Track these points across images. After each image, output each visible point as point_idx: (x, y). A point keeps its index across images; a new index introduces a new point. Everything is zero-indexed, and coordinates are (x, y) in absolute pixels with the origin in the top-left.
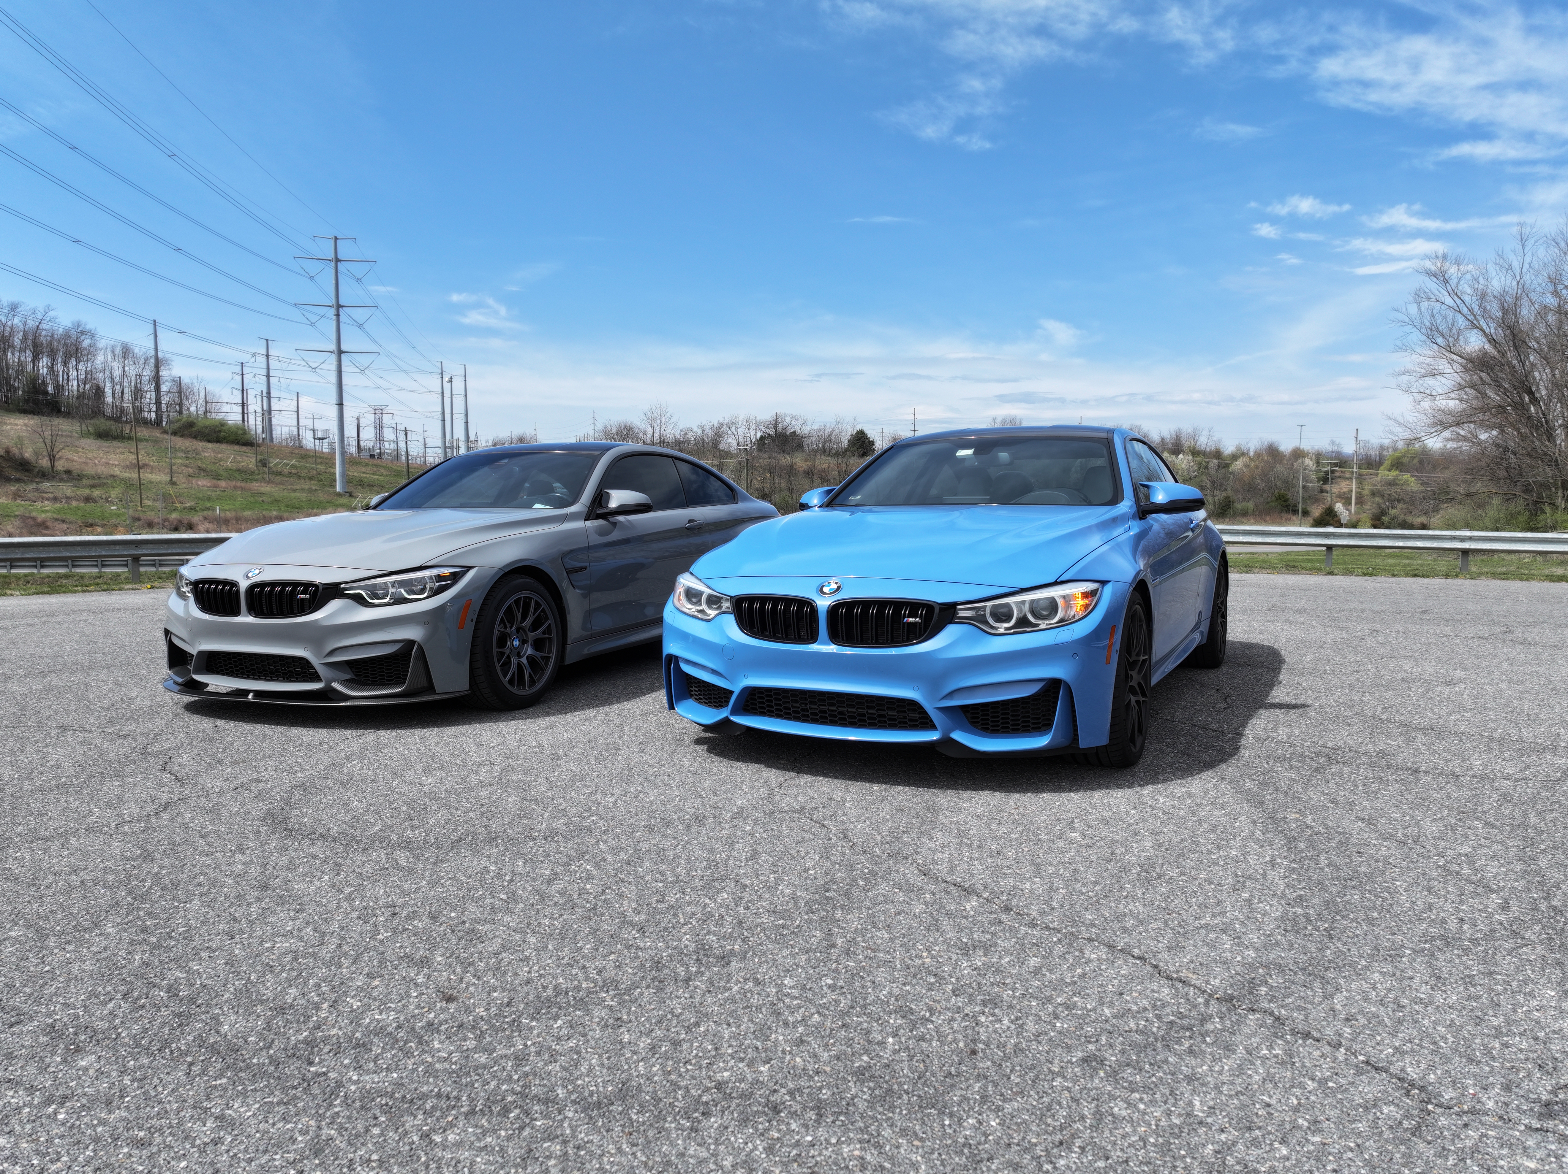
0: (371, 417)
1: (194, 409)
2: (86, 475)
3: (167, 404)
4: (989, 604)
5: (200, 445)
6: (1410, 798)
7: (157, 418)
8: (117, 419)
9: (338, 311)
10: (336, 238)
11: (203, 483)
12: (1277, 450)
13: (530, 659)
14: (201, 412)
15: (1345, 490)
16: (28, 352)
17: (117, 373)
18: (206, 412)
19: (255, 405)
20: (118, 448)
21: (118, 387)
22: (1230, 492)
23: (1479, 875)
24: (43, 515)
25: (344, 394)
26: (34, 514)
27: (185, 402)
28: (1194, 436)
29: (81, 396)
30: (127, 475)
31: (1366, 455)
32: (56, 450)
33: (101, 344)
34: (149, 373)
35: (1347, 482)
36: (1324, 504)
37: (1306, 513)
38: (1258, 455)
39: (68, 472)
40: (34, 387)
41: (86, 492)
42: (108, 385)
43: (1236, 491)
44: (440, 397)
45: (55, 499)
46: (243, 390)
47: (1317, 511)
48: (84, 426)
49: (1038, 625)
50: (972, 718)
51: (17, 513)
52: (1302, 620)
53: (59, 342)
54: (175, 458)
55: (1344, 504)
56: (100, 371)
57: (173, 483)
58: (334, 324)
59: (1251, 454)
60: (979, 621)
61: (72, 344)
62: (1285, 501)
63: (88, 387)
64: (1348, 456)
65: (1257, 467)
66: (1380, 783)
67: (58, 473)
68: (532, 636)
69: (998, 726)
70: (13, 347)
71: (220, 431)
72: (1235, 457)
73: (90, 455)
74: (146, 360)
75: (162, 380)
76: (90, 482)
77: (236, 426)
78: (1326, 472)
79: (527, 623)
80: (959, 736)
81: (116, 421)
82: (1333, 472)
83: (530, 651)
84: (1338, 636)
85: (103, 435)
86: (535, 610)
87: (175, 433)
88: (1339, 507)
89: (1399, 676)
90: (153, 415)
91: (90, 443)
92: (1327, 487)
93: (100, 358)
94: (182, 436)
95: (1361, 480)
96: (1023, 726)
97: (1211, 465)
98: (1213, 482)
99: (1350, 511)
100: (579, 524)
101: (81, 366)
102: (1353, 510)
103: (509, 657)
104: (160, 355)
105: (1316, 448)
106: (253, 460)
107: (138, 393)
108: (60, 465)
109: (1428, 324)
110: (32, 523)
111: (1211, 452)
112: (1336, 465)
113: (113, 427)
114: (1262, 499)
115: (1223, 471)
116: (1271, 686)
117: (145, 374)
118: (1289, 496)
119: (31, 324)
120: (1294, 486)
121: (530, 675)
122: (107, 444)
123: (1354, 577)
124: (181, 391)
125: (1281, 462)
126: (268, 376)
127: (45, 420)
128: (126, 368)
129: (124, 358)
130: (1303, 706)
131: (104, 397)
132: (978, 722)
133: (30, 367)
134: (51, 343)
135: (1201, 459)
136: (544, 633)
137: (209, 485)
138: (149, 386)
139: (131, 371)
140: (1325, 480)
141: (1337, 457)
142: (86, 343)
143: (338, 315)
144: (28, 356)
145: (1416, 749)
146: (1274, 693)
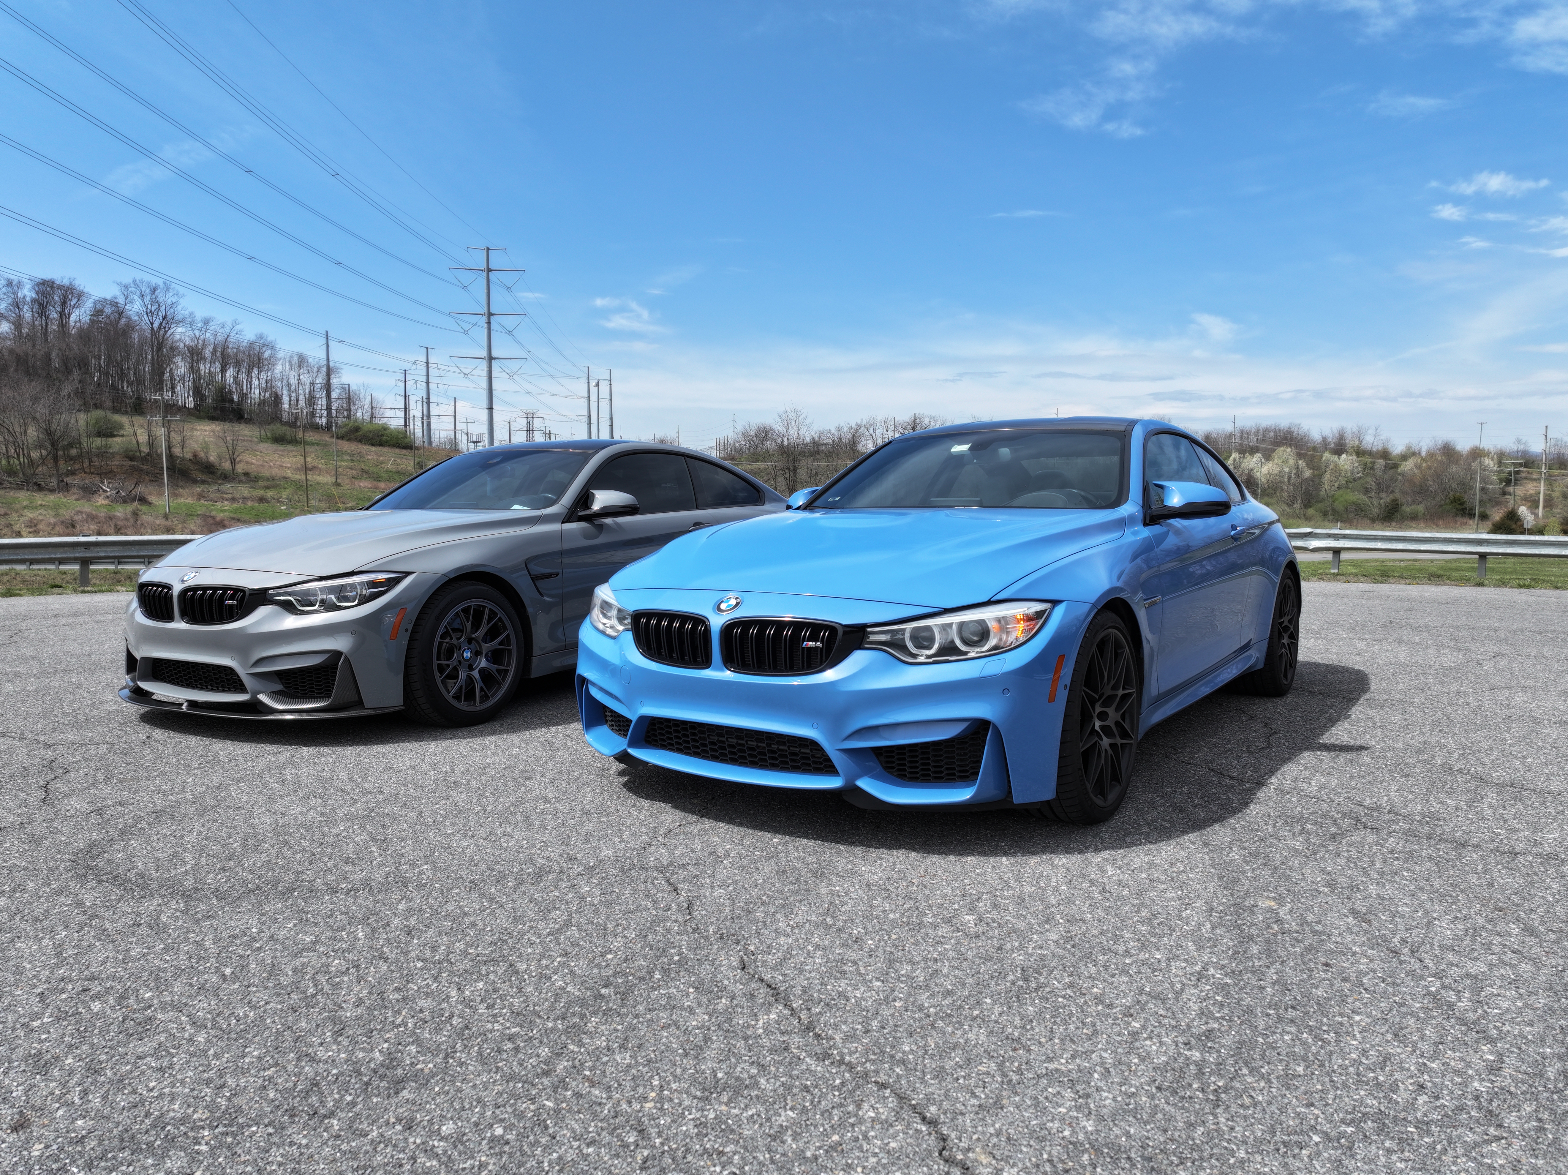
0: (523, 422)
1: (361, 414)
2: (261, 477)
3: (336, 410)
4: (909, 626)
5: (365, 448)
6: (1437, 883)
7: (327, 423)
8: (292, 425)
9: (489, 318)
10: (488, 249)
11: (365, 484)
12: (1454, 450)
13: (482, 671)
14: (367, 417)
15: (1532, 492)
16: (217, 363)
17: (293, 381)
18: (372, 417)
19: (416, 411)
20: (292, 451)
21: (293, 395)
22: (1397, 495)
23: (1480, 1011)
24: (222, 515)
25: (494, 399)
26: (214, 513)
27: (353, 408)
28: (1359, 436)
29: (262, 402)
30: (298, 477)
31: (1559, 454)
32: (236, 453)
33: (280, 355)
34: (321, 381)
35: (1535, 484)
36: (1506, 507)
37: (1484, 517)
38: (1431, 455)
39: (246, 474)
40: (222, 396)
41: (261, 493)
42: (285, 392)
43: (1404, 493)
44: (586, 401)
45: (233, 500)
46: (405, 396)
47: (1497, 515)
48: (263, 431)
49: (966, 653)
50: (887, 762)
51: (199, 513)
52: (1417, 640)
53: (244, 353)
54: (341, 461)
55: (1528, 508)
56: (279, 380)
57: (337, 484)
58: (485, 331)
59: (1424, 454)
60: (896, 645)
61: (255, 354)
62: (1460, 504)
63: (267, 394)
64: (1537, 455)
65: (1429, 468)
66: (1406, 861)
67: (238, 475)
68: (486, 647)
69: (917, 773)
70: (205, 359)
71: (382, 435)
72: (1404, 457)
73: (267, 459)
74: (319, 368)
75: (333, 387)
76: (266, 483)
77: (398, 431)
78: (1510, 473)
79: (480, 633)
80: (865, 784)
81: (291, 426)
82: (1517, 472)
83: (483, 663)
84: (1449, 659)
85: (279, 440)
86: (490, 620)
87: (341, 437)
88: (1523, 510)
89: (1502, 713)
90: (324, 421)
91: (267, 447)
92: (1511, 489)
93: (279, 368)
94: (348, 440)
95: (1550, 481)
96: (948, 774)
97: (1377, 466)
98: (1379, 484)
99: (1536, 515)
100: (555, 527)
101: (263, 376)
102: (1540, 514)
103: (455, 669)
104: (331, 364)
105: (1499, 447)
106: (412, 463)
107: (311, 400)
108: (240, 468)
110: (212, 521)
111: (1378, 452)
112: (1521, 465)
113: (287, 431)
114: (1434, 503)
115: (1391, 472)
116: (1333, 721)
117: (317, 382)
118: (1466, 498)
119: (220, 338)
120: (1471, 488)
121: (482, 690)
122: (282, 448)
123: (1507, 589)
124: (350, 398)
125: (1457, 462)
126: (428, 383)
127: (227, 425)
128: (301, 377)
129: (300, 366)
130: (1362, 748)
131: (282, 404)
132: (893, 768)
133: (219, 377)
134: (236, 354)
135: (1367, 459)
136: (501, 643)
137: (369, 486)
138: (321, 394)
139: (306, 379)
140: (1508, 482)
141: (1522, 457)
142: (267, 354)
143: (489, 323)
144: (217, 367)
145: (1477, 813)
146: (1333, 731)
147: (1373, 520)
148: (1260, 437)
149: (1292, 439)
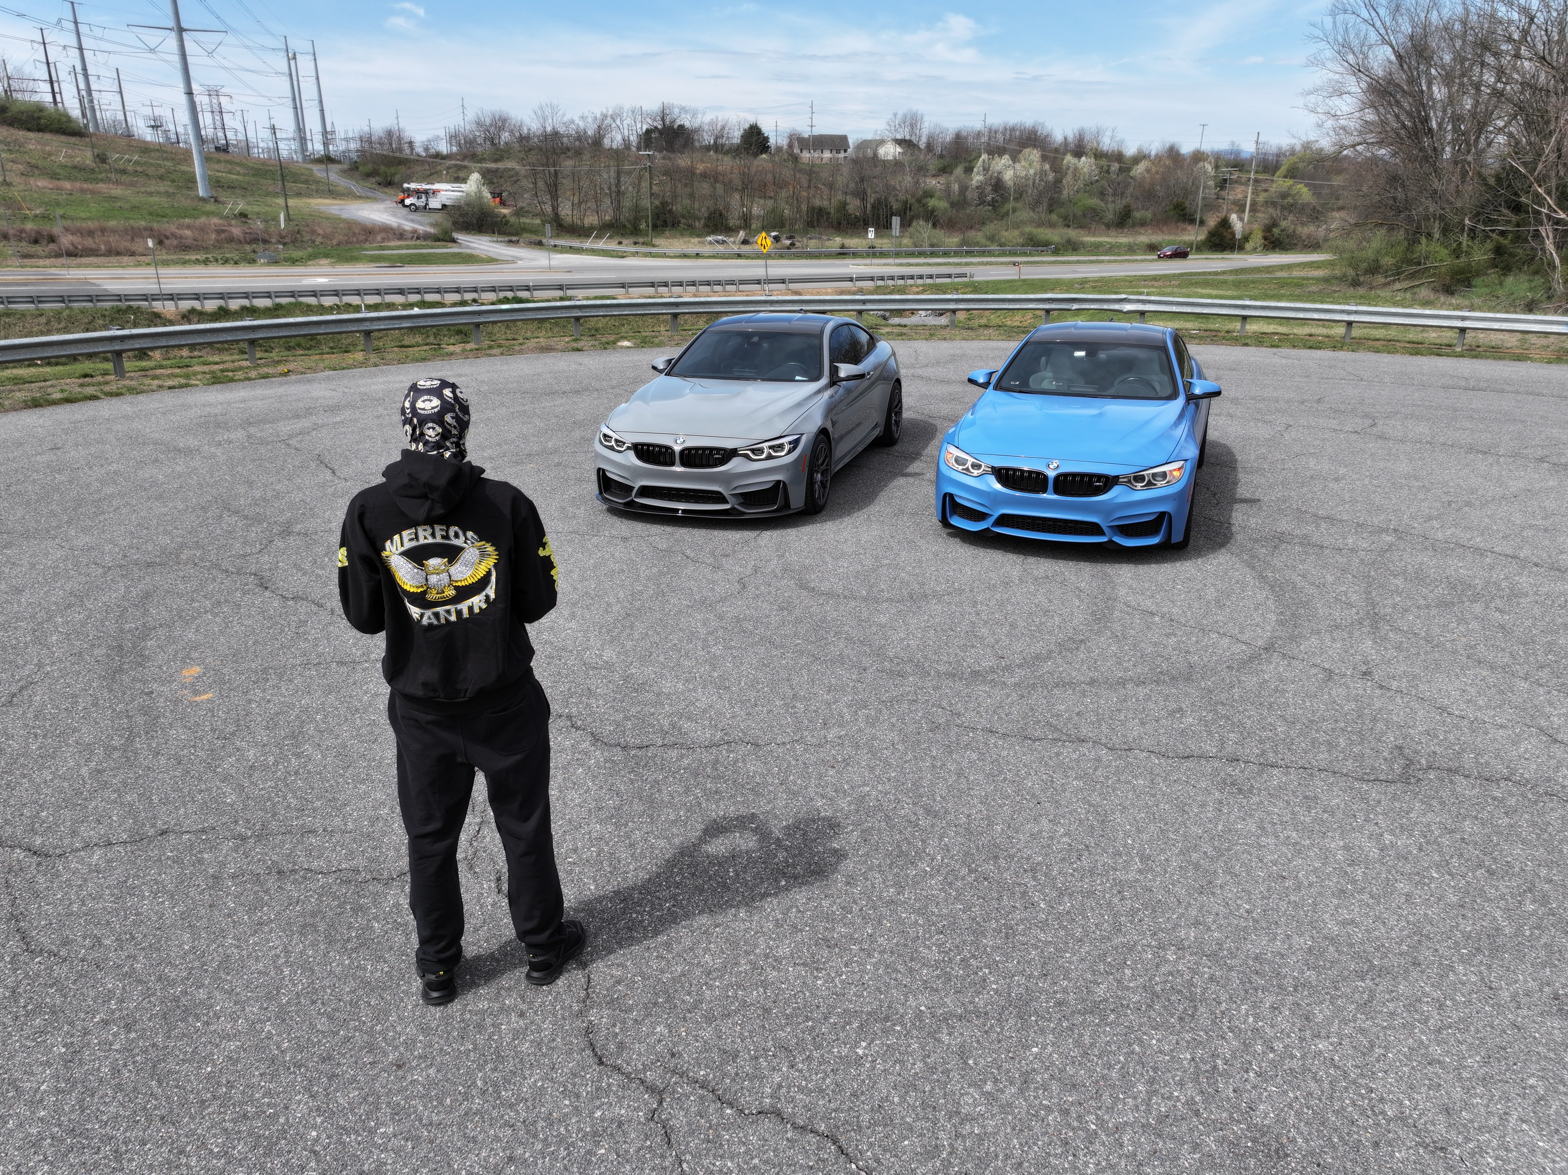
11: (42, 183)
12: (1178, 152)
14: (2, 90)
15: (1240, 197)
18: (11, 93)
22: (1130, 200)
28: (1097, 136)
31: (1265, 157)
35: (1244, 188)
36: (1219, 212)
37: (1201, 222)
38: (1158, 157)
43: (1135, 198)
47: (1211, 220)
49: (1156, 485)
50: (1121, 530)
59: (1153, 157)
60: (1128, 483)
62: (1183, 210)
64: (1247, 157)
65: (1157, 173)
66: (1306, 554)
69: (1136, 534)
72: (1137, 159)
77: (52, 110)
78: (1224, 177)
80: (1117, 539)
82: (1231, 176)
88: (1233, 217)
92: (1223, 193)
95: (1257, 186)
96: (1149, 533)
97: (1113, 169)
98: (1113, 188)
99: (1243, 219)
102: (1246, 222)
105: (1216, 148)
106: (89, 155)
109: (1340, 40)
111: (1113, 154)
112: (1234, 168)
114: (1160, 208)
115: (1124, 176)
118: (1189, 204)
120: (1192, 193)
125: (1181, 166)
126: (81, 49)
130: (1258, 501)
132: (1129, 532)
135: (1104, 162)
137: (51, 186)
140: (1222, 186)
145: (1321, 532)
147: (1108, 226)
148: (1008, 136)
149: (1036, 139)
